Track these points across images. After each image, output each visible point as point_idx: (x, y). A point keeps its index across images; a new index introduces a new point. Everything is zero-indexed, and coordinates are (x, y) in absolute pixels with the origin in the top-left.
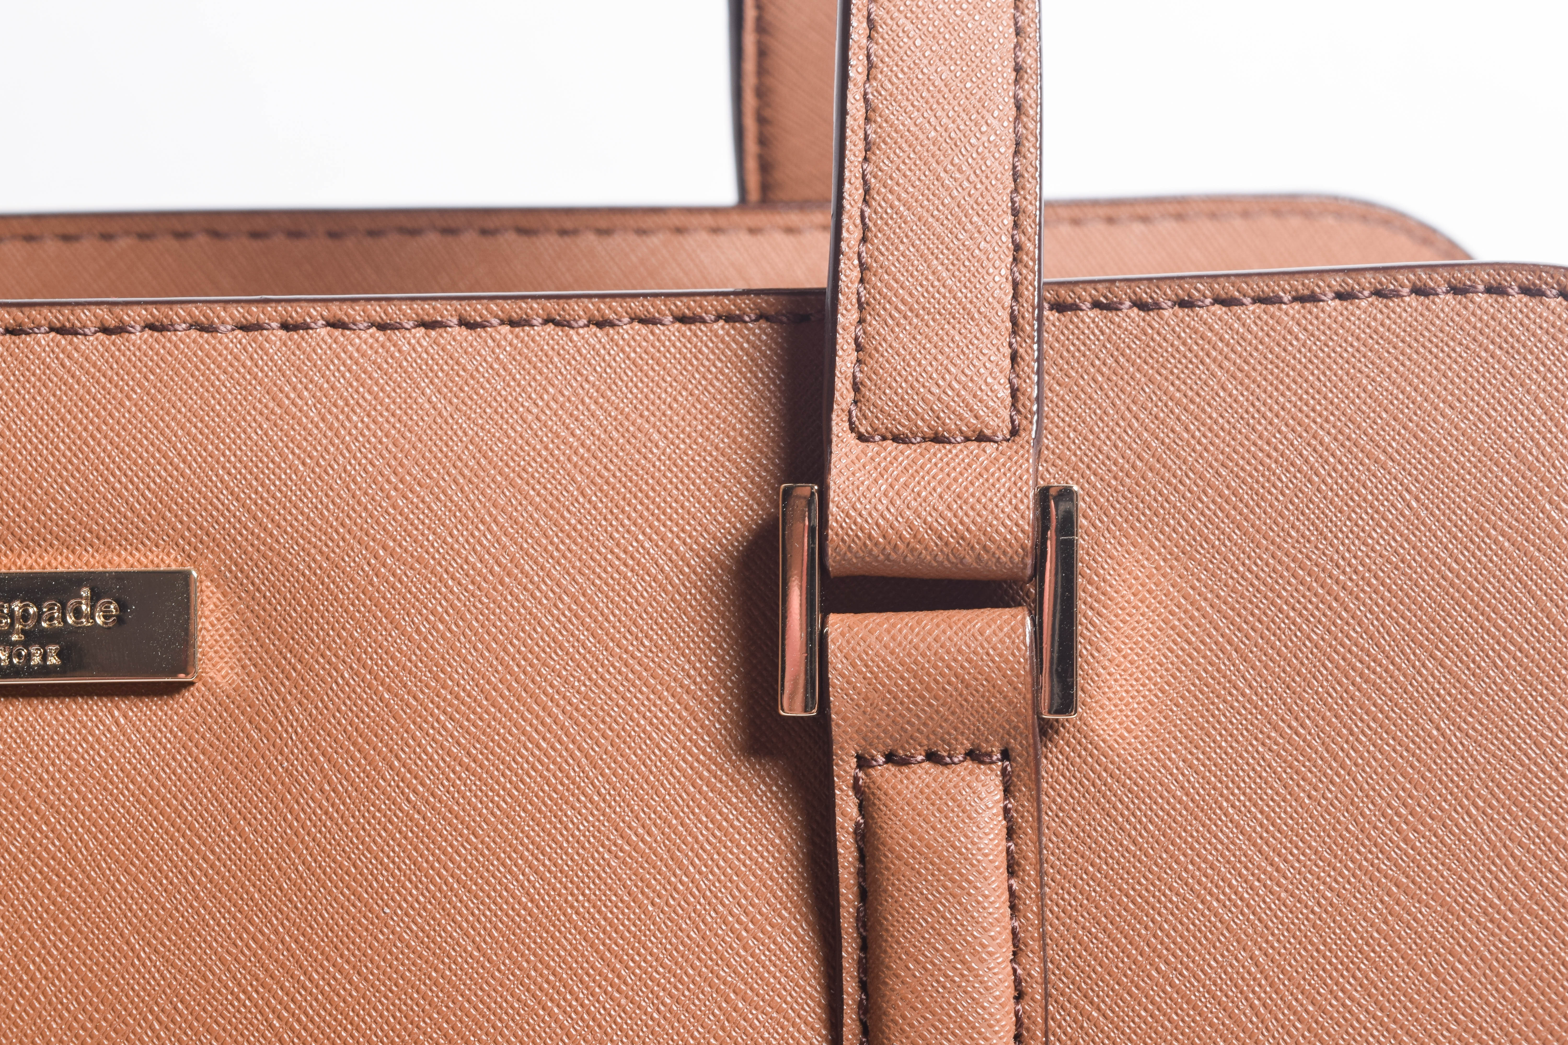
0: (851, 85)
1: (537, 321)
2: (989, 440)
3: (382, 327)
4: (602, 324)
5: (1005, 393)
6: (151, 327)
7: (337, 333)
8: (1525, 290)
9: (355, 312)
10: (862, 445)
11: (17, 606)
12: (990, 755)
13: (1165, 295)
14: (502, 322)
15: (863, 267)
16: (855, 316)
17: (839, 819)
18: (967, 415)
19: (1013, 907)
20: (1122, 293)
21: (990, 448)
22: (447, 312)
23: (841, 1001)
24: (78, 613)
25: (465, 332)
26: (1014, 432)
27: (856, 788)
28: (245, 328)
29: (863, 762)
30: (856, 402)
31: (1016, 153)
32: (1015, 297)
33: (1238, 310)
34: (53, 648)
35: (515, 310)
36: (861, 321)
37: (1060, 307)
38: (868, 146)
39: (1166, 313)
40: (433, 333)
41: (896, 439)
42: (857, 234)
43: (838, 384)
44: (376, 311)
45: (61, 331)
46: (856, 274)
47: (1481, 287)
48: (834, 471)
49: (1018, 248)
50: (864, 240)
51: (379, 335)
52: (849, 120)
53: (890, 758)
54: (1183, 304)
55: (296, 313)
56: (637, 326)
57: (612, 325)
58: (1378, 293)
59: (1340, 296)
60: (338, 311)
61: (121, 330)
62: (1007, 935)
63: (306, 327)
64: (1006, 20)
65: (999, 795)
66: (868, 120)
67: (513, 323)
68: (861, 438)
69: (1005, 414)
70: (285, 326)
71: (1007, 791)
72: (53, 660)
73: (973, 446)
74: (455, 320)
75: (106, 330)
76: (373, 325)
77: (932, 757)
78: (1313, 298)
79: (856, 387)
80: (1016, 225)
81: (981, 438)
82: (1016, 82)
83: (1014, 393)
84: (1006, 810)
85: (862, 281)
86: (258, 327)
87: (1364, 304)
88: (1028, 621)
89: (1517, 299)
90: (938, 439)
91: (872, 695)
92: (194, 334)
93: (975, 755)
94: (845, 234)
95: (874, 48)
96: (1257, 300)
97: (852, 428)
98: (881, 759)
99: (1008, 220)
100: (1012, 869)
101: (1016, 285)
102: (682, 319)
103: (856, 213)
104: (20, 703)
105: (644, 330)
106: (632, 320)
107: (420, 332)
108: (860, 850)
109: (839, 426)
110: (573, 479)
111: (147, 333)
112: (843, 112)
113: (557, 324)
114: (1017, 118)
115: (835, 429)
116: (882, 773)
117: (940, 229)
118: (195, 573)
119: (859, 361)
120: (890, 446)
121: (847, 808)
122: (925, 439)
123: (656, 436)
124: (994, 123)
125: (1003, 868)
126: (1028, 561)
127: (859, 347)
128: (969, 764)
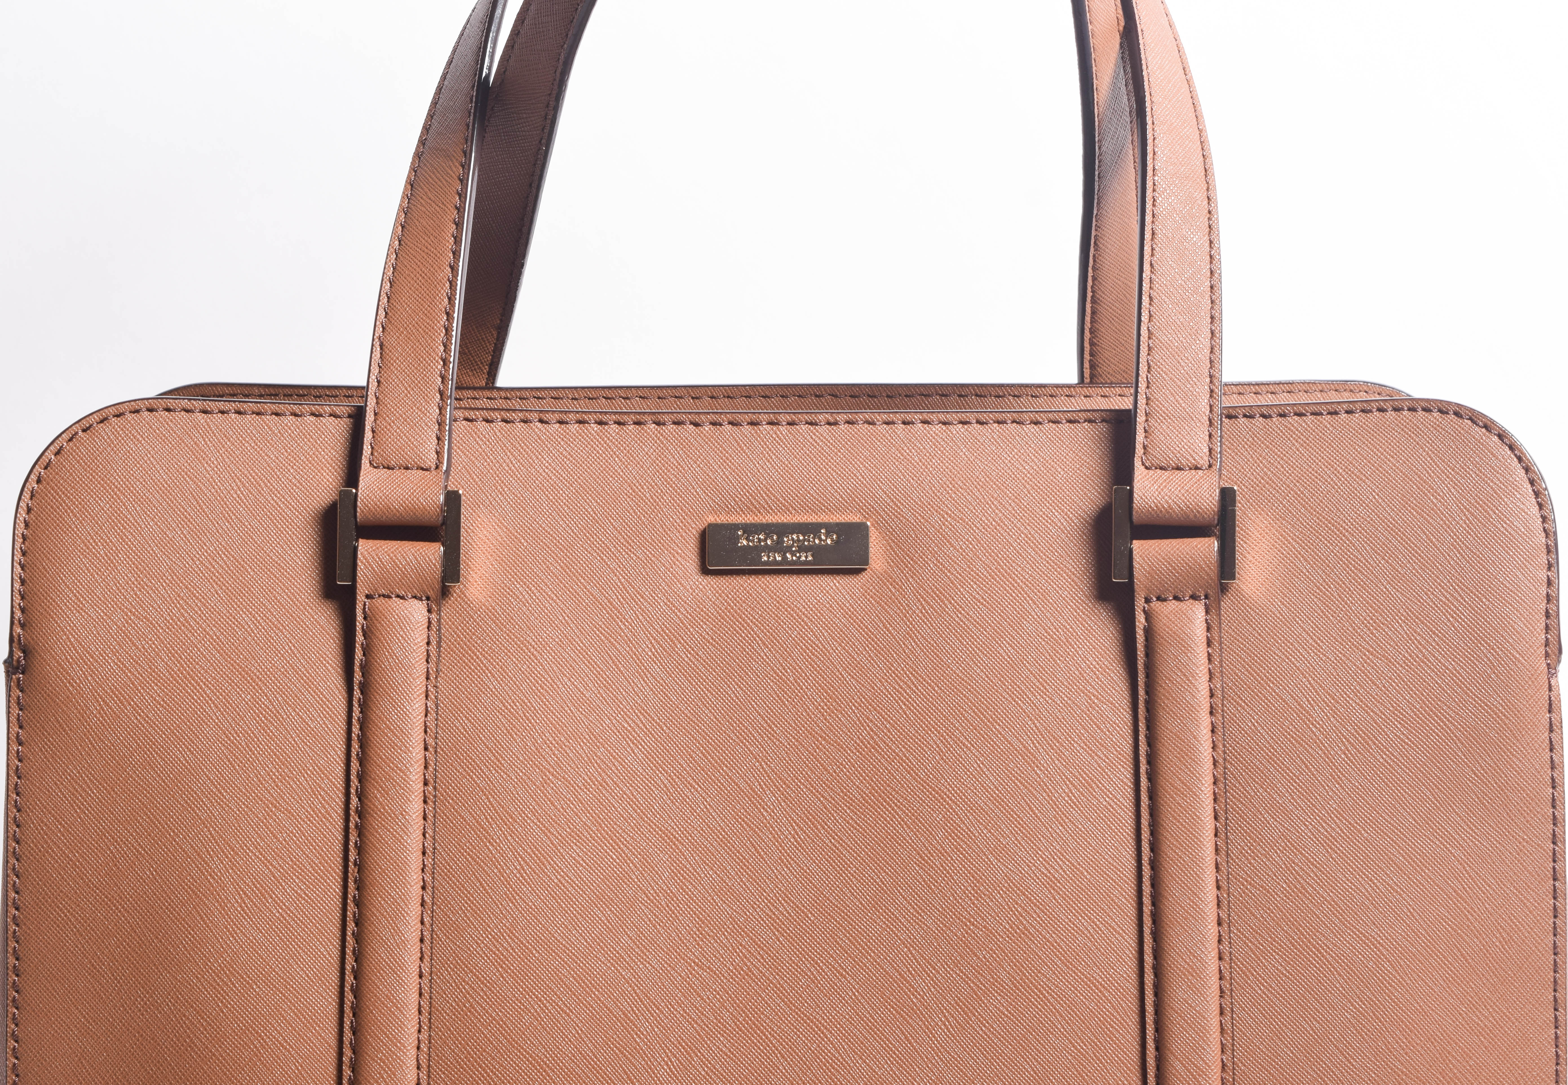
0: (1142, 324)
1: (1009, 422)
2: (1200, 469)
3: (944, 423)
4: (1037, 423)
5: (1206, 450)
6: (848, 422)
7: (926, 426)
8: (1424, 410)
9: (934, 417)
10: (1147, 471)
11: (794, 537)
12: (1200, 597)
13: (1273, 412)
14: (995, 422)
15: (1148, 399)
16: (1144, 418)
17: (1137, 624)
18: (1191, 459)
19: (1209, 660)
20: (1255, 412)
21: (1200, 472)
22: (972, 418)
24: (821, 540)
25: (979, 426)
26: (1210, 466)
27: (1144, 611)
28: (887, 423)
29: (1148, 600)
30: (1144, 454)
31: (1211, 352)
32: (1211, 411)
33: (1304, 418)
34: (809, 554)
35: (1000, 417)
36: (1147, 420)
37: (1229, 417)
38: (1150, 349)
39: (1274, 420)
40: (966, 426)
41: (1161, 468)
42: (1145, 385)
43: (1137, 446)
44: (942, 417)
45: (811, 424)
46: (1144, 401)
47: (1406, 408)
48: (1136, 481)
49: (1212, 391)
50: (1148, 387)
51: (944, 427)
52: (1142, 338)
53: (1159, 599)
54: (1281, 415)
55: (909, 417)
56: (1051, 424)
57: (1041, 423)
58: (1363, 411)
59: (1347, 412)
60: (926, 416)
61: (836, 423)
62: (1206, 670)
63: (913, 423)
64: (1207, 297)
65: (1204, 614)
66: (1149, 338)
67: (999, 422)
68: (1147, 468)
69: (1206, 458)
70: (904, 423)
71: (1207, 612)
72: (810, 559)
73: (1193, 471)
75: (829, 424)
76: (940, 422)
77: (1176, 598)
78: (1336, 413)
79: (1145, 447)
80: (1211, 382)
81: (1196, 468)
82: (1211, 323)
83: (1210, 450)
84: (1206, 620)
85: (1147, 404)
86: (893, 423)
87: (1357, 415)
88: (1216, 543)
89: (1421, 413)
90: (1178, 468)
91: (1151, 571)
93: (1194, 597)
94: (1140, 385)
95: (1152, 308)
96: (1312, 414)
97: (1143, 464)
98: (1155, 599)
99: (1208, 380)
100: (1209, 644)
101: (1211, 406)
102: (1070, 421)
103: (1145, 376)
104: (795, 577)
107: (960, 426)
108: (1146, 637)
109: (1137, 463)
111: (846, 425)
112: (1139, 335)
113: (1017, 423)
114: (1212, 338)
115: (1136, 464)
116: (1156, 605)
117: (1179, 383)
118: (869, 523)
119: (1146, 437)
120: (1159, 471)
121: (1140, 620)
122: (1173, 469)
123: (1059, 470)
124: (1202, 340)
125: (1205, 643)
126: (1216, 517)
127: (1146, 431)
128: (1191, 601)
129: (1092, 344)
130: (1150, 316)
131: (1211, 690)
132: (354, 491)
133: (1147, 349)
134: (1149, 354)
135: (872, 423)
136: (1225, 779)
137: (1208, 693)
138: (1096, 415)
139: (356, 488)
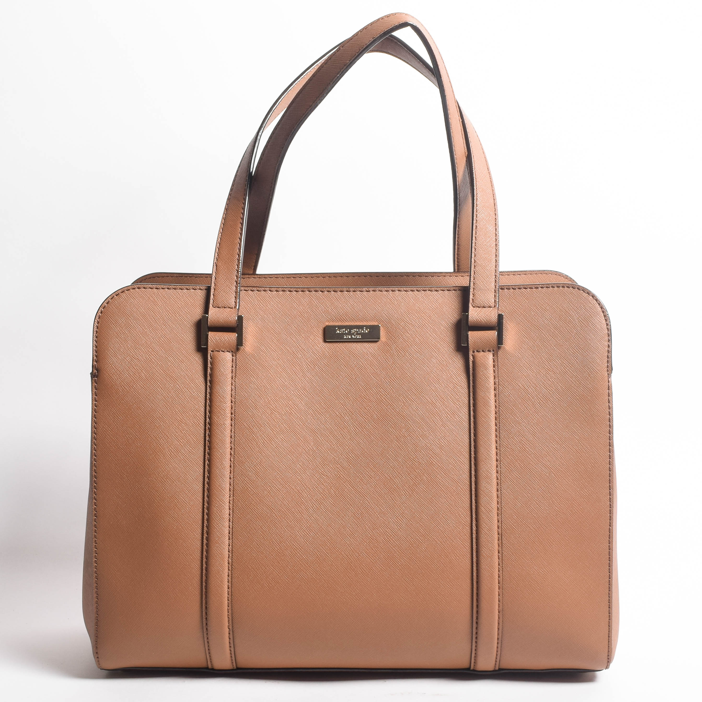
0: (472, 258)
1: (427, 290)
2: (491, 307)
3: (406, 291)
4: (437, 291)
5: (494, 301)
6: (373, 291)
7: (399, 292)
8: (567, 287)
9: (402, 289)
10: (473, 308)
11: (355, 330)
12: (491, 351)
13: (516, 287)
14: (423, 291)
15: (474, 283)
16: (473, 290)
17: (470, 360)
18: (488, 304)
19: (494, 372)
20: (511, 287)
21: (491, 308)
22: (415, 289)
23: (470, 385)
24: (364, 331)
25: (417, 292)
26: (495, 306)
27: (472, 355)
28: (386, 291)
29: (473, 352)
30: (473, 302)
31: (496, 267)
32: (495, 288)
33: (527, 289)
34: (360, 335)
35: (425, 289)
36: (473, 291)
37: (502, 289)
38: (475, 266)
39: (517, 290)
40: (413, 292)
41: (478, 307)
42: (473, 279)
43: (470, 300)
44: (405, 289)
45: (361, 291)
46: (473, 284)
47: (561, 286)
48: (469, 311)
49: (496, 281)
50: (474, 279)
51: (405, 292)
52: (472, 263)
53: (477, 351)
54: (519, 289)
55: (393, 289)
56: (442, 291)
57: (438, 291)
58: (547, 287)
59: (541, 288)
60: (399, 289)
61: (369, 291)
62: (493, 376)
63: (395, 291)
64: (494, 248)
65: (492, 356)
66: (475, 263)
67: (424, 291)
68: (473, 307)
69: (493, 304)
70: (392, 291)
71: (493, 356)
72: (360, 337)
73: (489, 308)
74: (416, 290)
75: (367, 291)
76: (404, 291)
77: (483, 351)
78: (537, 288)
79: (473, 300)
80: (495, 277)
81: (490, 307)
82: (496, 257)
83: (495, 301)
84: (493, 359)
85: (474, 285)
86: (388, 291)
87: (545, 289)
88: (496, 333)
89: (566, 288)
90: (484, 307)
91: (475, 342)
92: (379, 292)
93: (489, 351)
94: (471, 279)
95: (475, 252)
96: (530, 288)
97: (472, 306)
98: (476, 351)
100: (494, 366)
101: (495, 286)
102: (448, 290)
103: (473, 276)
104: (355, 343)
105: (443, 292)
106: (441, 290)
107: (411, 292)
108: (473, 364)
109: (470, 305)
110: (433, 313)
111: (373, 292)
113: (430, 291)
114: (496, 262)
115: (470, 306)
116: (476, 353)
117: (484, 278)
118: (380, 325)
119: (473, 296)
120: (477, 308)
121: (471, 358)
122: (482, 307)
123: (444, 307)
124: (492, 263)
125: (493, 366)
126: (497, 324)
127: (473, 294)
128: (488, 352)
129: (458, 259)
130: (475, 255)
131: (494, 382)
132: (207, 315)
133: (474, 266)
134: (474, 268)
135: (382, 291)
136: (499, 412)
137: (494, 383)
138: (457, 288)
139: (208, 314)
